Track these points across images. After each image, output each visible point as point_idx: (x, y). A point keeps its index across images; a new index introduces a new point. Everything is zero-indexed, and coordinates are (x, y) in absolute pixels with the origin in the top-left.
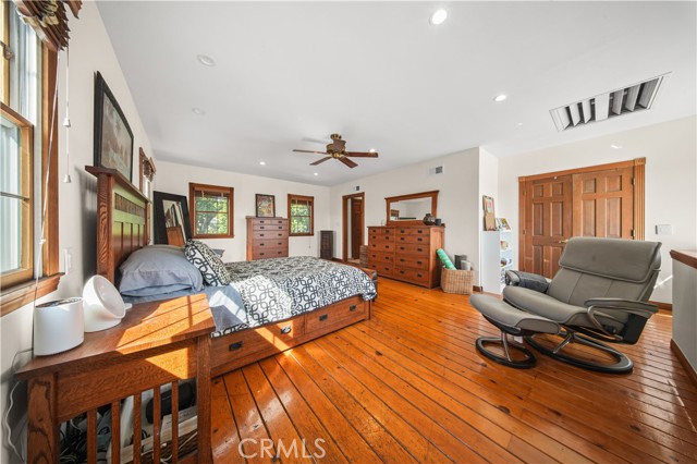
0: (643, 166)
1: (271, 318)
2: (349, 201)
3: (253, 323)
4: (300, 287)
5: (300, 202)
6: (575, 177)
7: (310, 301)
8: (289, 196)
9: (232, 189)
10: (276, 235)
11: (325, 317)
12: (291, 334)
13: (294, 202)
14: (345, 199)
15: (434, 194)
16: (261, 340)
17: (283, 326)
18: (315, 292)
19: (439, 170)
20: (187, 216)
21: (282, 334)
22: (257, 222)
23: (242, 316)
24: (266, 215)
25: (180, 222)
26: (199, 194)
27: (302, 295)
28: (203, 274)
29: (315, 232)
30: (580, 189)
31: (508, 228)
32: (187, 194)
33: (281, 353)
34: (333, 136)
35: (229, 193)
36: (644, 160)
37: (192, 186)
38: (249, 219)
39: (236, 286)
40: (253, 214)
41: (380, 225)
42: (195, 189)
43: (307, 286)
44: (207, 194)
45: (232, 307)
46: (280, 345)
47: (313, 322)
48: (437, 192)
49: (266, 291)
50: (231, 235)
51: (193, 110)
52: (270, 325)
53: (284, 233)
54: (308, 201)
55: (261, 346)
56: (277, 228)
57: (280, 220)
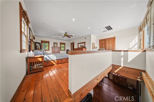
0: (115, 38)
1: (53, 59)
2: (72, 44)
3: (50, 60)
4: (58, 56)
5: (62, 44)
6: (107, 40)
7: (59, 58)
8: (60, 43)
9: (49, 42)
10: (57, 50)
11: (62, 61)
12: (56, 62)
13: (61, 44)
14: (71, 43)
15: (85, 43)
16: (51, 62)
17: (55, 61)
18: (60, 57)
19: (86, 38)
20: (41, 46)
21: (55, 62)
22: (54, 48)
23: (49, 59)
24: (56, 46)
25: (39, 48)
26: (43, 42)
27: (58, 57)
28: (43, 53)
29: (66, 50)
30: (107, 41)
31: (97, 48)
32: (41, 42)
33: (55, 65)
34: (65, 33)
35: (48, 42)
36: (115, 37)
37: (41, 41)
38: (52, 47)
39: (48, 55)
40: (53, 46)
41: (76, 48)
42: (42, 42)
43: (59, 56)
44: (44, 42)
45: (47, 57)
46: (54, 64)
47: (59, 61)
48: (85, 42)
49: (52, 56)
50: (49, 50)
51: (42, 29)
52: (53, 60)
53: (59, 50)
54: (64, 44)
55: (51, 63)
56: (58, 49)
57: (58, 47)
